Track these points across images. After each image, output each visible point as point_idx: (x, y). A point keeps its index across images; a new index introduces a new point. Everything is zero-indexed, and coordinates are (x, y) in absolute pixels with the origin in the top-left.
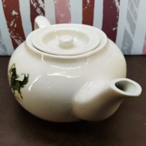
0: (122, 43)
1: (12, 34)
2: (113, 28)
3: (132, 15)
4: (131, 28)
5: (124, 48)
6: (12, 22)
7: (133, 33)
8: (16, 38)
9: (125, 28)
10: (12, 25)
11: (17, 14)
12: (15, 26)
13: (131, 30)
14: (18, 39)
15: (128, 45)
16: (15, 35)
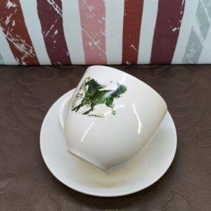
0: (185, 49)
1: (9, 36)
2: (173, 28)
3: (206, 10)
4: (201, 28)
5: (188, 55)
6: (8, 18)
7: (205, 35)
8: (16, 42)
9: (193, 27)
10: (7, 22)
11: (14, 6)
12: (14, 24)
13: (202, 32)
14: (20, 43)
15: (195, 52)
16: (15, 37)
